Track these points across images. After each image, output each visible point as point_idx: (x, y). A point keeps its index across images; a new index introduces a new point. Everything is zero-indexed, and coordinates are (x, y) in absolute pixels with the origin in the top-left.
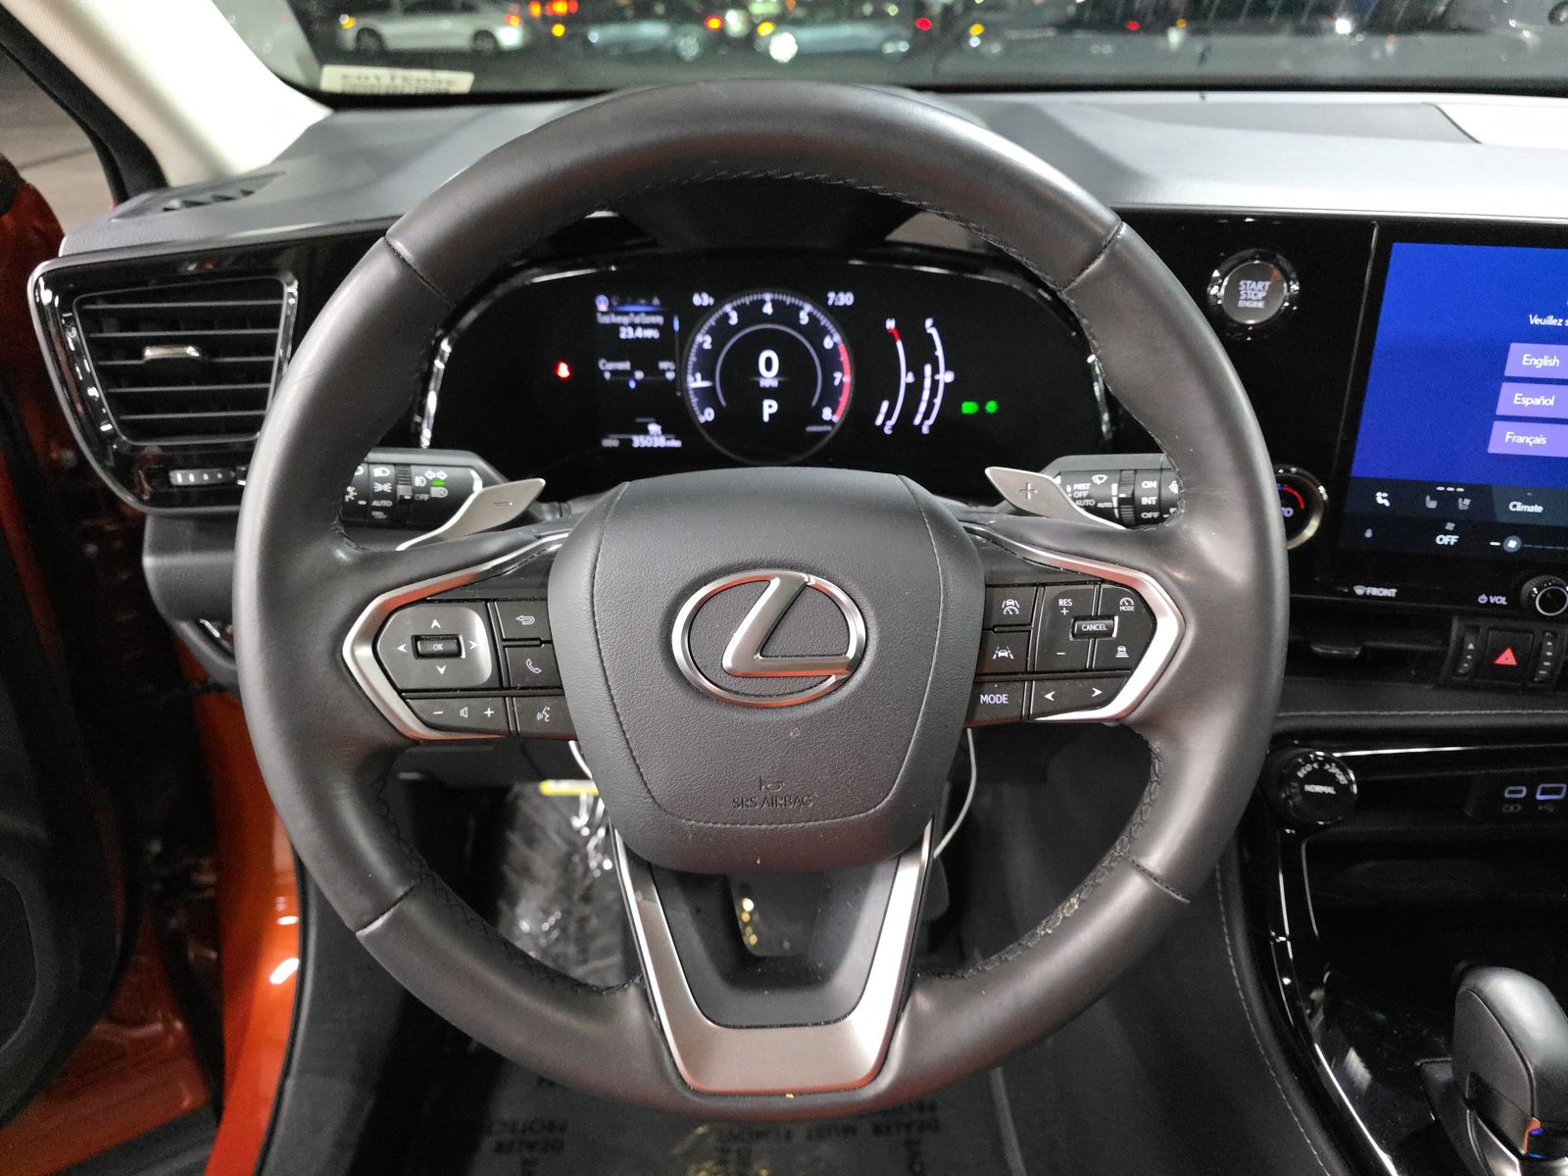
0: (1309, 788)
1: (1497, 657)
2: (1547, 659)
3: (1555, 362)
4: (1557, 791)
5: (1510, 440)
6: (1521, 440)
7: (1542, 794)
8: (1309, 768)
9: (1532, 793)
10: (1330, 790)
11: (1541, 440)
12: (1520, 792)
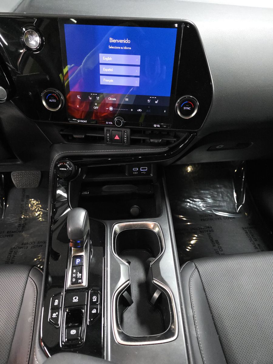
0: (61, 169)
1: (115, 138)
2: (125, 137)
3: (110, 59)
4: (145, 169)
5: (105, 81)
6: (107, 81)
7: (142, 170)
8: (60, 164)
9: (139, 169)
10: (65, 169)
11: (112, 81)
12: (137, 169)
